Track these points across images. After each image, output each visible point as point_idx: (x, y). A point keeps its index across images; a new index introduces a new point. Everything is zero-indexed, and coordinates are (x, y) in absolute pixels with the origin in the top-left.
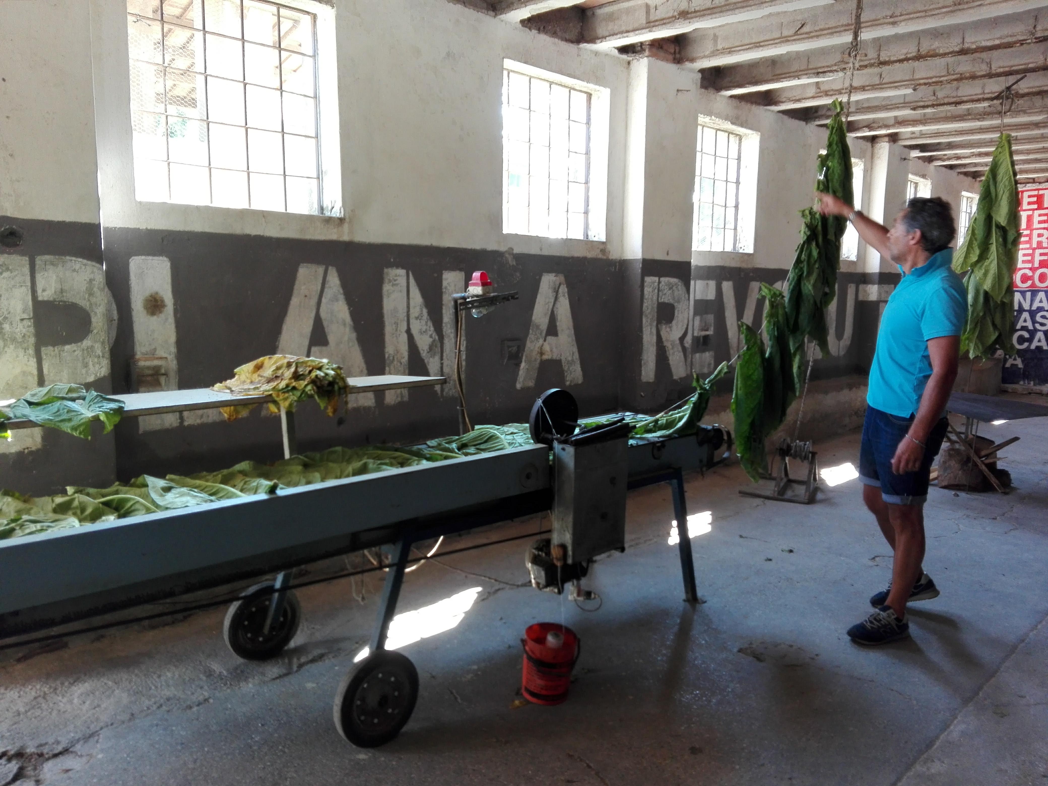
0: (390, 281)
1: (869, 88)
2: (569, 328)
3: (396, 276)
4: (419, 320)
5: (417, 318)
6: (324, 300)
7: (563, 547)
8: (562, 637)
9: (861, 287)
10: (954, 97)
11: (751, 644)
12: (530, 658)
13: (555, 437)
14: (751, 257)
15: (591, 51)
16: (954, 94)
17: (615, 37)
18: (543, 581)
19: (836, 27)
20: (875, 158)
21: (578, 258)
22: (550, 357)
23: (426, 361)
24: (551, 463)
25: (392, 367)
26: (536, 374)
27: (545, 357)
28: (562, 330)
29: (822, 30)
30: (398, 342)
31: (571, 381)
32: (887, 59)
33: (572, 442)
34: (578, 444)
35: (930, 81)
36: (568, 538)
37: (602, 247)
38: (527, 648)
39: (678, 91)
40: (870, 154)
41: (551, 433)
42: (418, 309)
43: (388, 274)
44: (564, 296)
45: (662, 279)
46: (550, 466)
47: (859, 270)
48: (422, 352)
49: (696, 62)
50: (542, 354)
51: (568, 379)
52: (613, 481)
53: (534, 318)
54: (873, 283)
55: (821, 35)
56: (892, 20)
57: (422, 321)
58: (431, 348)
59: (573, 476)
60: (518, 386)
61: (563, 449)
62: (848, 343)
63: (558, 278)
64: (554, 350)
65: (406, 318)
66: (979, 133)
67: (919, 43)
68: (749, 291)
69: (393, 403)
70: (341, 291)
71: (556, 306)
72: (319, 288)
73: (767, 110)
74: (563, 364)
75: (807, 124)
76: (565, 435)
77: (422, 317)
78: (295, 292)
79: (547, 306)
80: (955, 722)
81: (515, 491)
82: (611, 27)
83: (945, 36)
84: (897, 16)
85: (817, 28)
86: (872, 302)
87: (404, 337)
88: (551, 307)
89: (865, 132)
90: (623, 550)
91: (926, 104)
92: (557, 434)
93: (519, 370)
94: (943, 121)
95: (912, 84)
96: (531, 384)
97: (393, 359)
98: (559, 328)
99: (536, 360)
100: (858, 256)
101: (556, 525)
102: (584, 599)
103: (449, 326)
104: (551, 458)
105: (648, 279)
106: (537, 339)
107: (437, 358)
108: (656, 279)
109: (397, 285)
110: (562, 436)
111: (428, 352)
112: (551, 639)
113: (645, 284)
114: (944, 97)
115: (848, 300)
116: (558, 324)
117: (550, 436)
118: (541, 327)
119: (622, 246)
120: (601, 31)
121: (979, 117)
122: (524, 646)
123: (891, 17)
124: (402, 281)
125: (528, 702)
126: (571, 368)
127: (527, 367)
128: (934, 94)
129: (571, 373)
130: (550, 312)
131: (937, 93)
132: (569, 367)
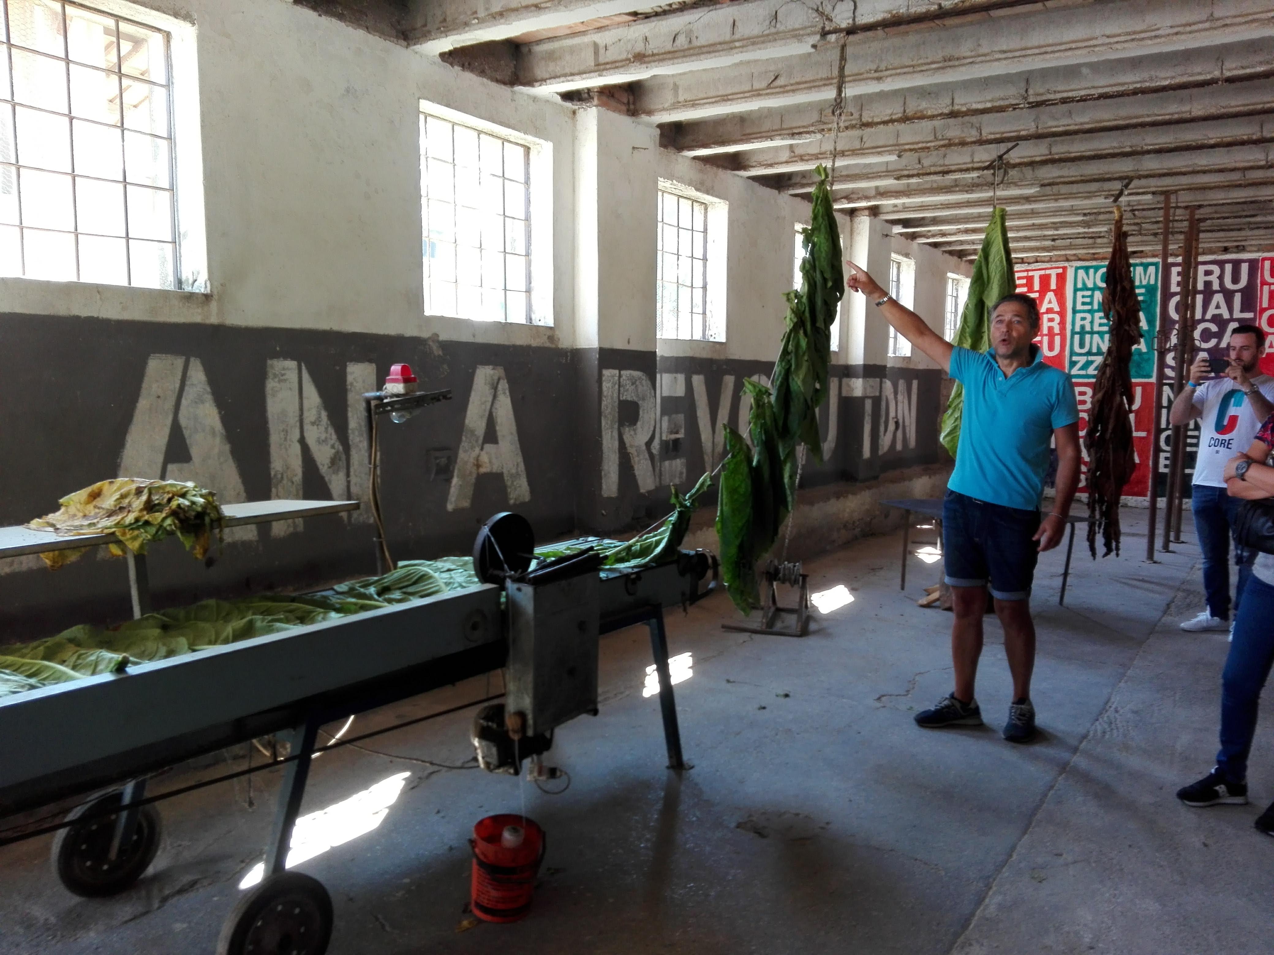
0: (275, 376)
1: (849, 153)
2: (512, 434)
3: (284, 369)
4: (315, 427)
5: (313, 424)
6: (184, 402)
7: (521, 715)
8: (522, 832)
9: (845, 381)
10: (941, 166)
11: (750, 816)
12: (481, 864)
13: (507, 574)
14: (724, 346)
15: (528, 95)
16: (941, 162)
17: (557, 80)
18: (494, 760)
19: (813, 81)
20: (855, 234)
21: (521, 346)
22: (488, 470)
23: (327, 479)
24: (503, 607)
25: (280, 489)
26: (472, 492)
27: (483, 470)
28: (504, 436)
29: (798, 83)
30: (288, 456)
31: (516, 499)
32: (870, 120)
33: (530, 579)
34: (537, 582)
35: (916, 146)
36: (527, 703)
37: (549, 333)
38: (477, 850)
39: (634, 148)
40: (849, 229)
41: (502, 569)
42: (314, 412)
43: (272, 367)
44: (504, 393)
45: (622, 372)
46: (502, 611)
48: (320, 467)
49: (653, 115)
50: (478, 466)
51: (511, 496)
52: (582, 626)
53: (467, 421)
54: (857, 377)
55: (797, 90)
56: (877, 75)
57: (320, 427)
58: (333, 462)
59: (532, 623)
60: (450, 507)
61: (519, 589)
62: (835, 445)
63: (496, 371)
64: (494, 460)
65: (298, 424)
66: (966, 206)
67: (905, 103)
68: (723, 386)
69: (282, 534)
70: (209, 389)
71: (495, 406)
72: (177, 385)
73: (736, 174)
74: (506, 478)
75: (779, 193)
76: (520, 571)
77: (320, 421)
78: (144, 392)
79: (483, 407)
80: (990, 893)
81: (458, 647)
82: (553, 67)
83: (933, 95)
84: (881, 71)
85: (792, 81)
86: (856, 398)
87: (296, 449)
88: (488, 407)
89: (843, 204)
90: (595, 712)
91: (911, 173)
92: (511, 570)
93: (450, 487)
94: (929, 193)
95: (896, 150)
96: (466, 504)
97: (282, 478)
98: (499, 434)
99: (471, 474)
101: (512, 687)
102: (548, 778)
103: (357, 433)
104: (503, 600)
105: (607, 373)
106: (473, 448)
107: (342, 475)
108: (616, 372)
109: (285, 380)
110: (516, 572)
111: (329, 467)
112: (508, 837)
113: (604, 378)
114: (931, 166)
115: (831, 397)
116: (498, 428)
117: (501, 574)
118: (476, 433)
119: (574, 332)
120: (539, 71)
121: (967, 189)
122: (473, 847)
123: (876, 71)
124: (293, 376)
125: (480, 921)
126: (515, 483)
127: (460, 483)
128: (920, 162)
129: (515, 489)
130: (487, 414)
131: (922, 161)
132: (513, 482)
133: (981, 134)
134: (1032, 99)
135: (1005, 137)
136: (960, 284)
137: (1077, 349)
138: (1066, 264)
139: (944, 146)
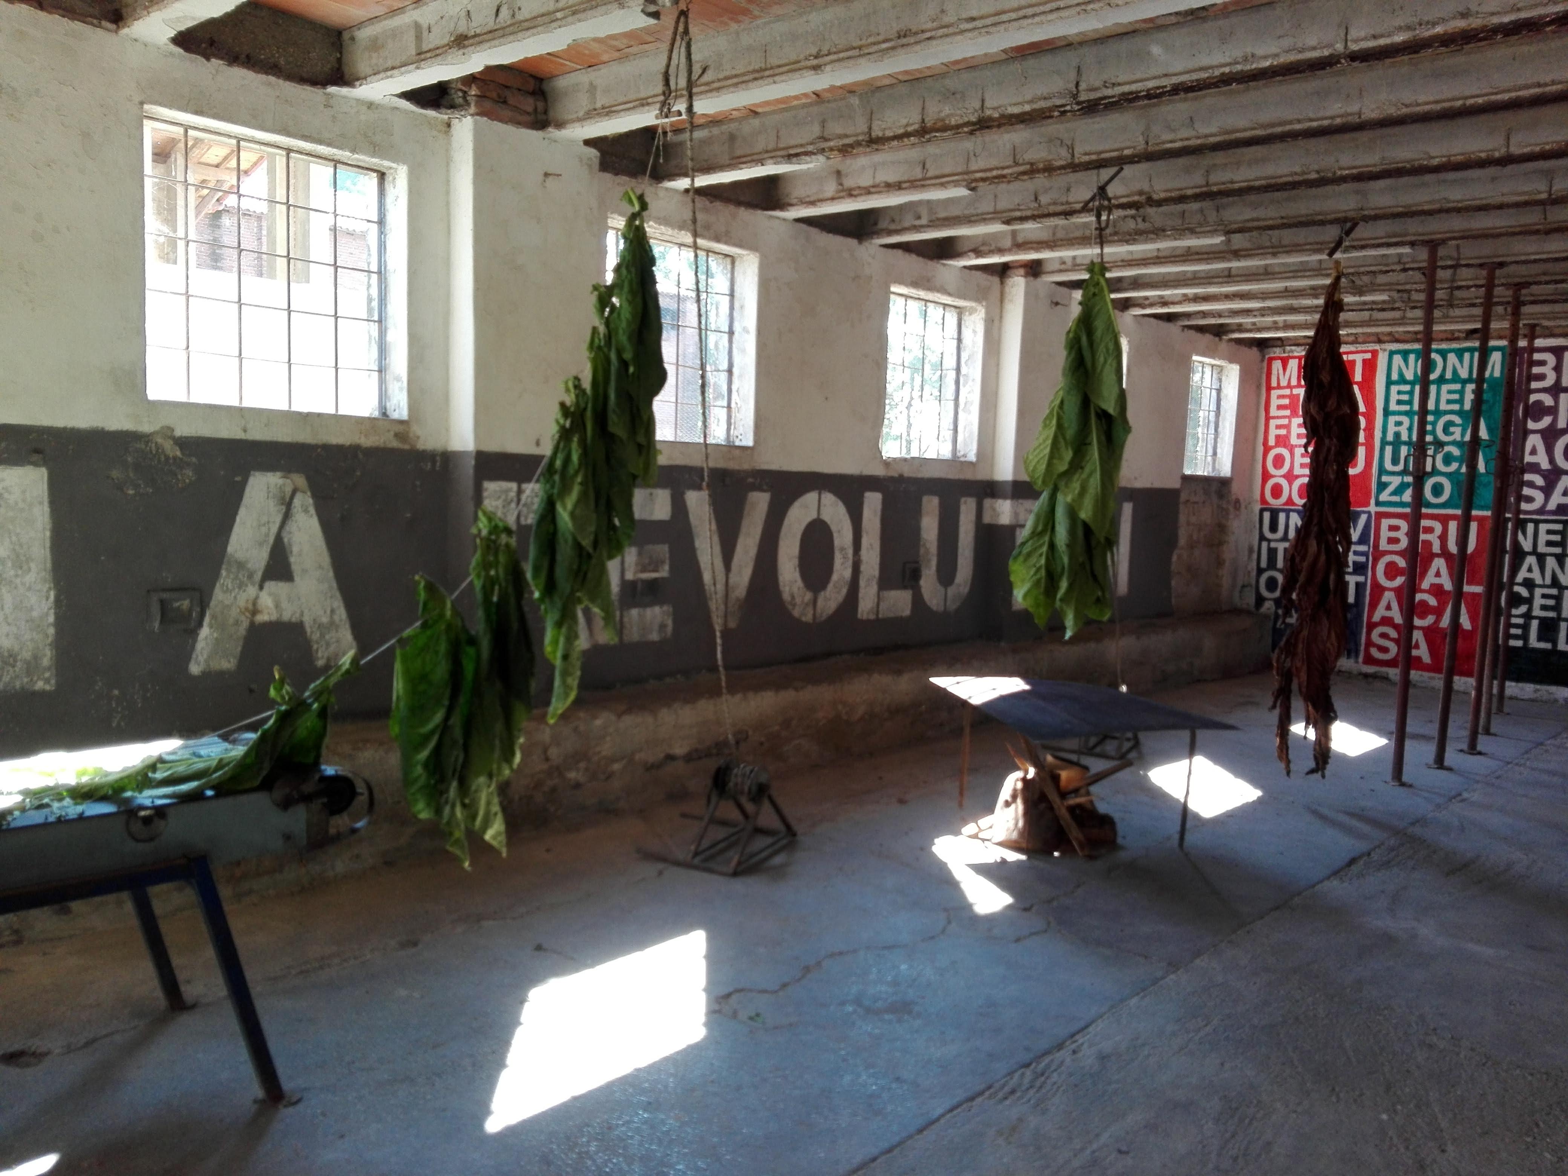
1: (907, 185)
2: (320, 567)
9: (987, 502)
10: (1062, 204)
14: (749, 452)
15: (358, 100)
16: (1064, 199)
17: (382, 75)
19: (744, 74)
20: (1006, 301)
21: (340, 448)
22: (274, 617)
26: (239, 649)
27: (262, 618)
28: (304, 571)
29: (727, 78)
31: (328, 659)
32: (880, 134)
35: (989, 174)
37: (400, 428)
39: (546, 175)
40: (998, 294)
44: (306, 511)
45: (524, 486)
47: (981, 475)
50: (255, 612)
51: (320, 654)
53: (230, 549)
54: (1005, 497)
55: (723, 87)
56: (815, 62)
60: (195, 669)
62: (965, 590)
63: (288, 481)
64: (285, 604)
68: (747, 508)
71: (287, 528)
73: (771, 217)
74: (308, 630)
75: (860, 242)
79: (264, 530)
83: (958, 96)
84: (823, 56)
86: (1003, 527)
88: (274, 529)
91: (1024, 214)
93: (195, 641)
94: (1079, 244)
95: (968, 180)
96: (228, 664)
98: (295, 568)
99: (237, 623)
100: (980, 454)
105: (491, 487)
106: (241, 586)
108: (514, 486)
113: (485, 494)
114: (1049, 204)
115: (961, 523)
116: (292, 560)
118: (249, 566)
119: (447, 430)
126: (327, 637)
127: (215, 635)
128: (1036, 199)
129: (328, 644)
130: (271, 540)
131: (1040, 198)
132: (322, 636)
133: (1073, 155)
134: (1083, 97)
135: (1103, 159)
136: (1225, 372)
137: (1388, 466)
138: (1377, 347)
139: (1024, 173)
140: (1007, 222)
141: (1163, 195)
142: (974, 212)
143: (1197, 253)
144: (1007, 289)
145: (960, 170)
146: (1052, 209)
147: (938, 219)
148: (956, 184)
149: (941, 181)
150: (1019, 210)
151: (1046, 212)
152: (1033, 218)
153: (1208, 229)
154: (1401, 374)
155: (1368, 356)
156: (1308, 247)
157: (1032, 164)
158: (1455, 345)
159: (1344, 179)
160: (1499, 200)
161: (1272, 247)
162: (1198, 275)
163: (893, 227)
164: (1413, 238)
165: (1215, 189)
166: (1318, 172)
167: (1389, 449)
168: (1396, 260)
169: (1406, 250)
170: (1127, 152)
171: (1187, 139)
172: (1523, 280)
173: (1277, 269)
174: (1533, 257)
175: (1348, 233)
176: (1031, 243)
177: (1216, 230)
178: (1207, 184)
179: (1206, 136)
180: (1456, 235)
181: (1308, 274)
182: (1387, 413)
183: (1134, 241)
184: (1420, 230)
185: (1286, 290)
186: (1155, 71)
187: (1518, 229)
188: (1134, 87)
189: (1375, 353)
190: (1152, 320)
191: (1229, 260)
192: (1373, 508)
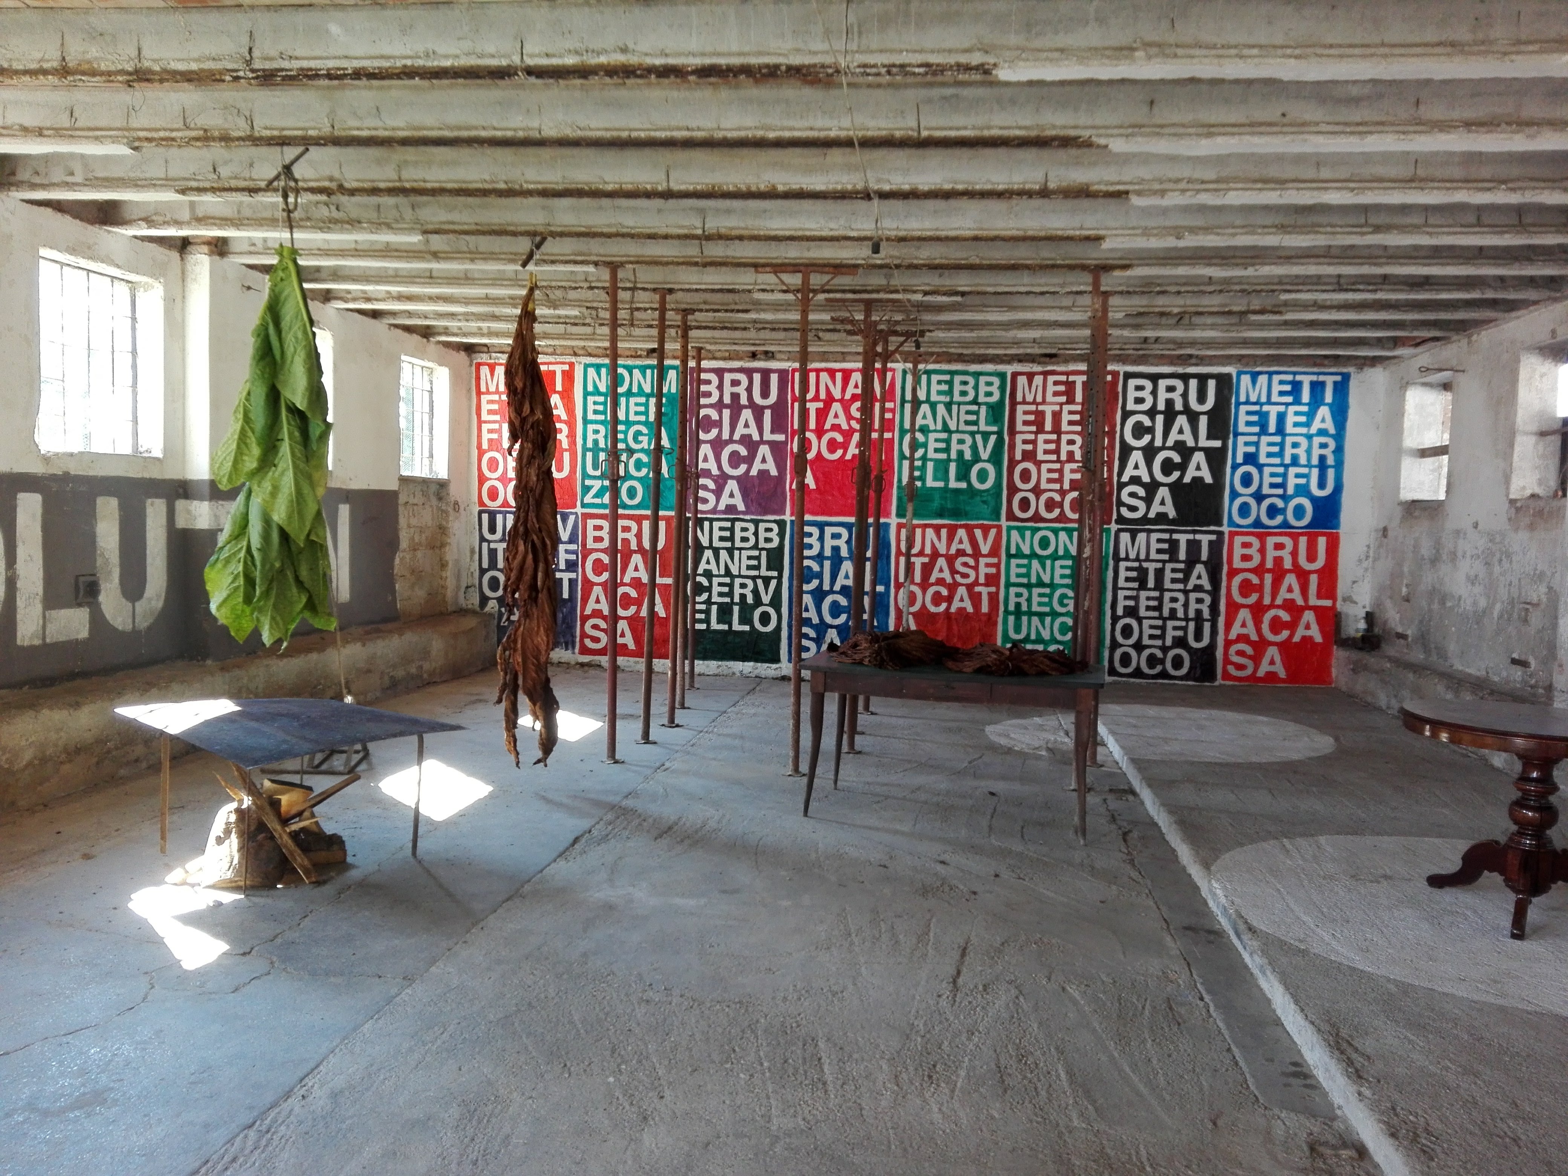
1: (51, 132)
9: (180, 504)
10: (245, 179)
20: (189, 280)
35: (158, 135)
40: (179, 272)
47: (171, 473)
62: (156, 604)
83: (107, 38)
91: (202, 185)
95: (125, 137)
114: (231, 178)
128: (215, 170)
131: (219, 170)
133: (252, 127)
134: (257, 65)
135: (286, 137)
136: (435, 374)
137: (590, 471)
138: (573, 359)
139: (197, 139)
140: (183, 192)
141: (355, 185)
142: (142, 176)
143: (397, 250)
144: (189, 267)
145: (118, 124)
146: (234, 183)
147: (97, 178)
148: (115, 140)
149: (96, 133)
150: (195, 180)
151: (227, 185)
152: (213, 190)
153: (405, 226)
154: (595, 386)
155: (566, 367)
156: (503, 256)
157: (205, 131)
158: (638, 362)
159: (529, 193)
160: (663, 231)
161: (470, 253)
162: (401, 273)
163: (37, 180)
164: (595, 258)
165: (407, 185)
166: (506, 183)
167: (589, 455)
168: (583, 278)
169: (591, 269)
170: (311, 133)
171: (376, 129)
172: (688, 307)
173: (476, 276)
174: (694, 287)
175: (538, 246)
176: (213, 218)
177: (413, 229)
178: (400, 180)
179: (393, 129)
180: (632, 259)
181: (505, 283)
182: (586, 421)
183: (329, 230)
184: (602, 251)
185: (487, 297)
186: (333, 51)
187: (681, 260)
188: (313, 64)
189: (572, 365)
190: (356, 315)
191: (429, 261)
192: (579, 510)
